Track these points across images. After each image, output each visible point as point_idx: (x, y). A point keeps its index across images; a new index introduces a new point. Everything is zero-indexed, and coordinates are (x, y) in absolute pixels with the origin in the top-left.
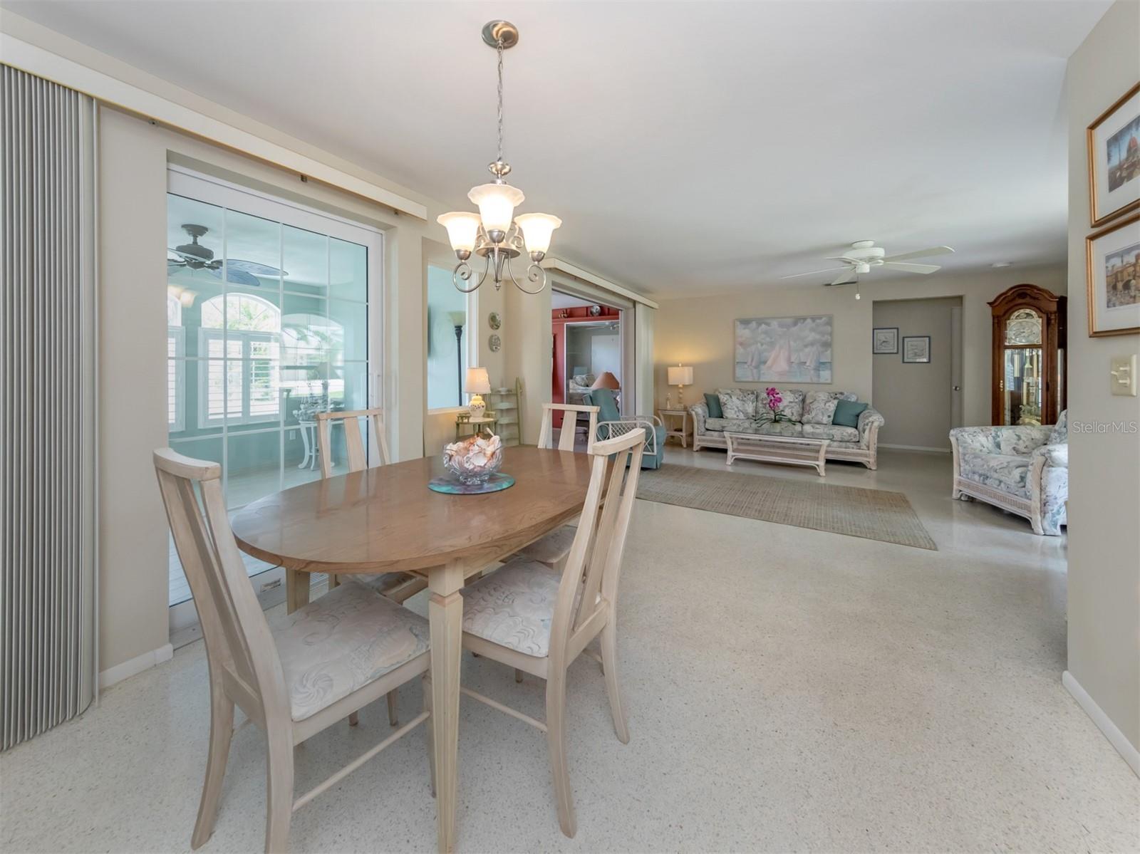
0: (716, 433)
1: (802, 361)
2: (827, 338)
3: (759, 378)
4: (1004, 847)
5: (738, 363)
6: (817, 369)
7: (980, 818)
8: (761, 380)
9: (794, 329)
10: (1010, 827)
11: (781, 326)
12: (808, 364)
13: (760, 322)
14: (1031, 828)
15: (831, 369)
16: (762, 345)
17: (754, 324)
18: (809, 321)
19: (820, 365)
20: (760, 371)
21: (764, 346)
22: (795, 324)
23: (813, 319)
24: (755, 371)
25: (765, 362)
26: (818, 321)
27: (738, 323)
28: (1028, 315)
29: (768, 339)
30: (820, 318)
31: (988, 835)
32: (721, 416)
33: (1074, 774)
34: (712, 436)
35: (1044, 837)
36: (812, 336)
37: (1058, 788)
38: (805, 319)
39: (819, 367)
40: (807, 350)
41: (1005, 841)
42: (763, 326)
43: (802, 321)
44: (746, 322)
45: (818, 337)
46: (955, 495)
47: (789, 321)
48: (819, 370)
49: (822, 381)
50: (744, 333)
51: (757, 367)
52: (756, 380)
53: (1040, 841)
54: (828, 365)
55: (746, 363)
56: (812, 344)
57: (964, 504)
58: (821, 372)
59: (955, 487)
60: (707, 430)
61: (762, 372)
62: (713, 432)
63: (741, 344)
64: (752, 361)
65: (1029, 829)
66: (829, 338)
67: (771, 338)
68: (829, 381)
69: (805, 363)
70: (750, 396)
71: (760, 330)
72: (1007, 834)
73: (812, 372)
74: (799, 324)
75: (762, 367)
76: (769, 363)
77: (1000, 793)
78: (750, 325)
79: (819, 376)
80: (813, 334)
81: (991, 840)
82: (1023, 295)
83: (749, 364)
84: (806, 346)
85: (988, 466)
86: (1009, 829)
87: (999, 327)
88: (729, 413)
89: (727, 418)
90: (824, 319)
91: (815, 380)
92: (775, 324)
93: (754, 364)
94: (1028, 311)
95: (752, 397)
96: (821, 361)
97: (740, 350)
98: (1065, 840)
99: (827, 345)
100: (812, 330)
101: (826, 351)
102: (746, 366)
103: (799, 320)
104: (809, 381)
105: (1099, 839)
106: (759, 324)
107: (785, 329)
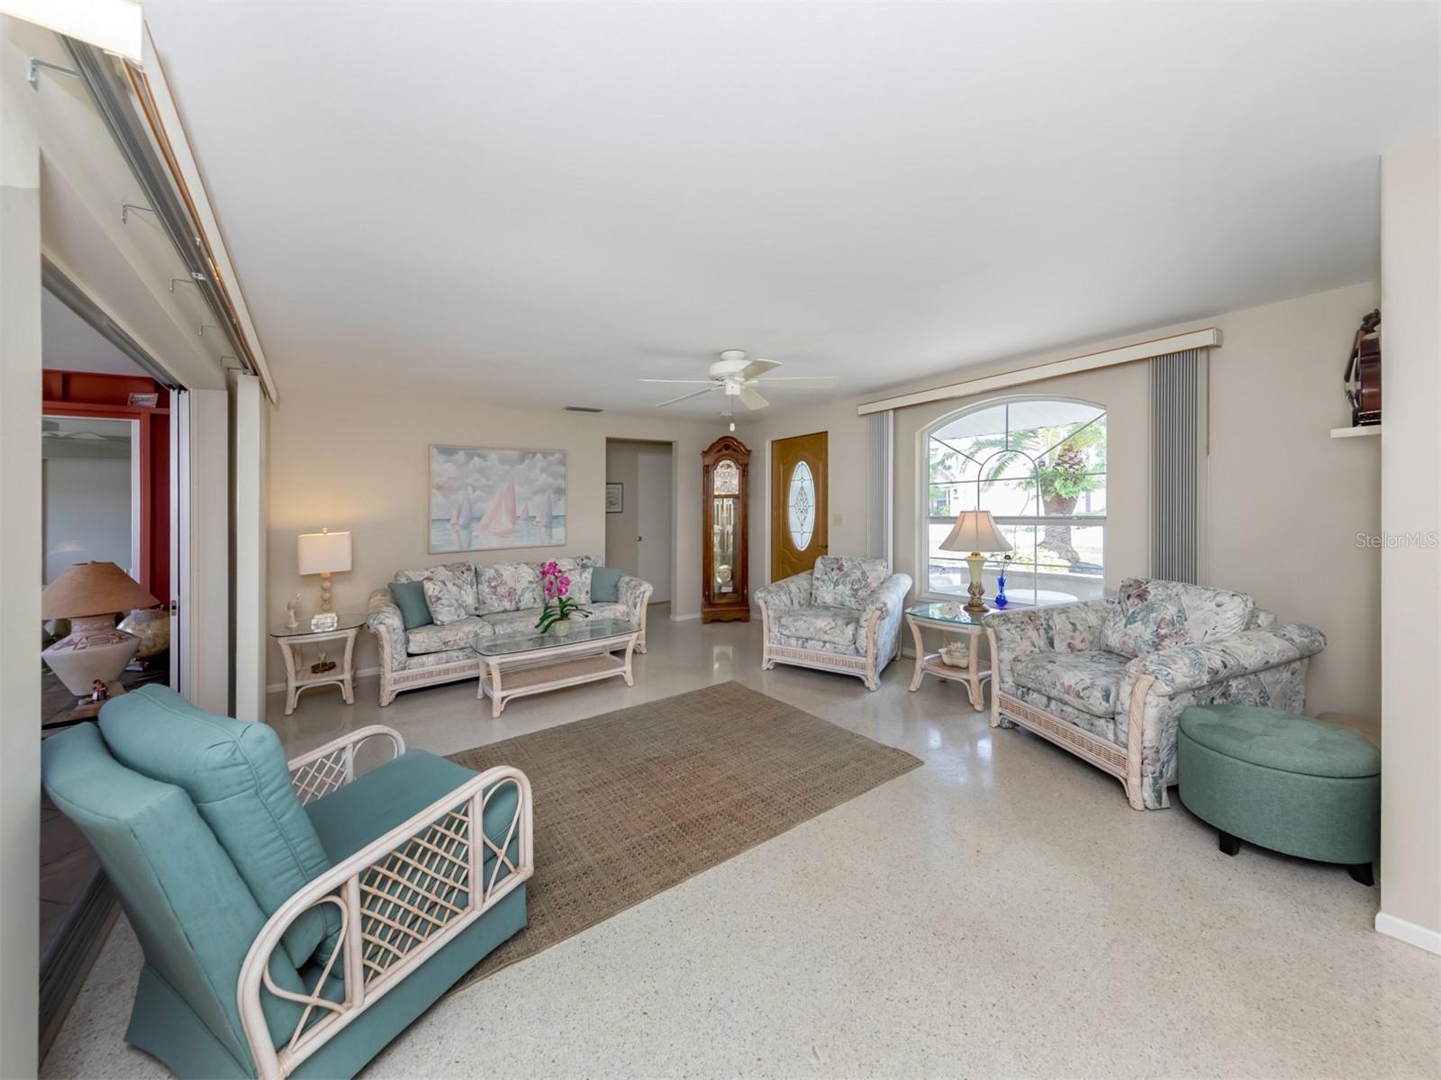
0: (432, 658)
1: (531, 515)
2: (560, 482)
3: (470, 545)
5: (433, 520)
6: (549, 526)
8: (472, 548)
9: (521, 467)
11: (503, 461)
12: (537, 519)
13: (471, 452)
15: (565, 526)
16: (474, 491)
17: (461, 456)
18: (539, 456)
19: (552, 521)
20: (470, 533)
21: (478, 493)
22: (522, 459)
23: (545, 454)
24: (463, 533)
25: (479, 519)
26: (550, 457)
27: (435, 451)
28: (729, 466)
29: (484, 481)
30: (553, 454)
32: (430, 621)
34: (423, 665)
36: (544, 479)
38: (534, 454)
39: (551, 523)
40: (537, 498)
42: (476, 459)
43: (530, 455)
44: (448, 451)
45: (550, 480)
46: (765, 665)
47: (514, 454)
48: (551, 528)
49: (554, 542)
50: (445, 469)
51: (467, 526)
52: (465, 549)
54: (562, 519)
55: (449, 520)
56: (543, 490)
57: (771, 673)
58: (553, 530)
59: (766, 657)
60: (410, 655)
61: (474, 534)
62: (424, 658)
63: (440, 488)
64: (458, 518)
66: (563, 482)
67: (488, 480)
68: (563, 542)
69: (535, 517)
70: (465, 575)
71: (471, 466)
73: (543, 530)
74: (526, 462)
75: (474, 525)
76: (484, 520)
78: (457, 457)
79: (551, 535)
80: (544, 476)
82: (727, 447)
83: (452, 522)
84: (535, 493)
85: (815, 628)
87: (708, 477)
88: (443, 614)
89: (443, 624)
90: (557, 456)
91: (546, 542)
92: (493, 457)
93: (461, 522)
94: (729, 462)
95: (469, 576)
96: (554, 514)
97: (438, 498)
99: (560, 492)
100: (543, 470)
101: (559, 500)
102: (448, 526)
103: (526, 454)
104: (539, 543)
106: (470, 456)
107: (508, 467)
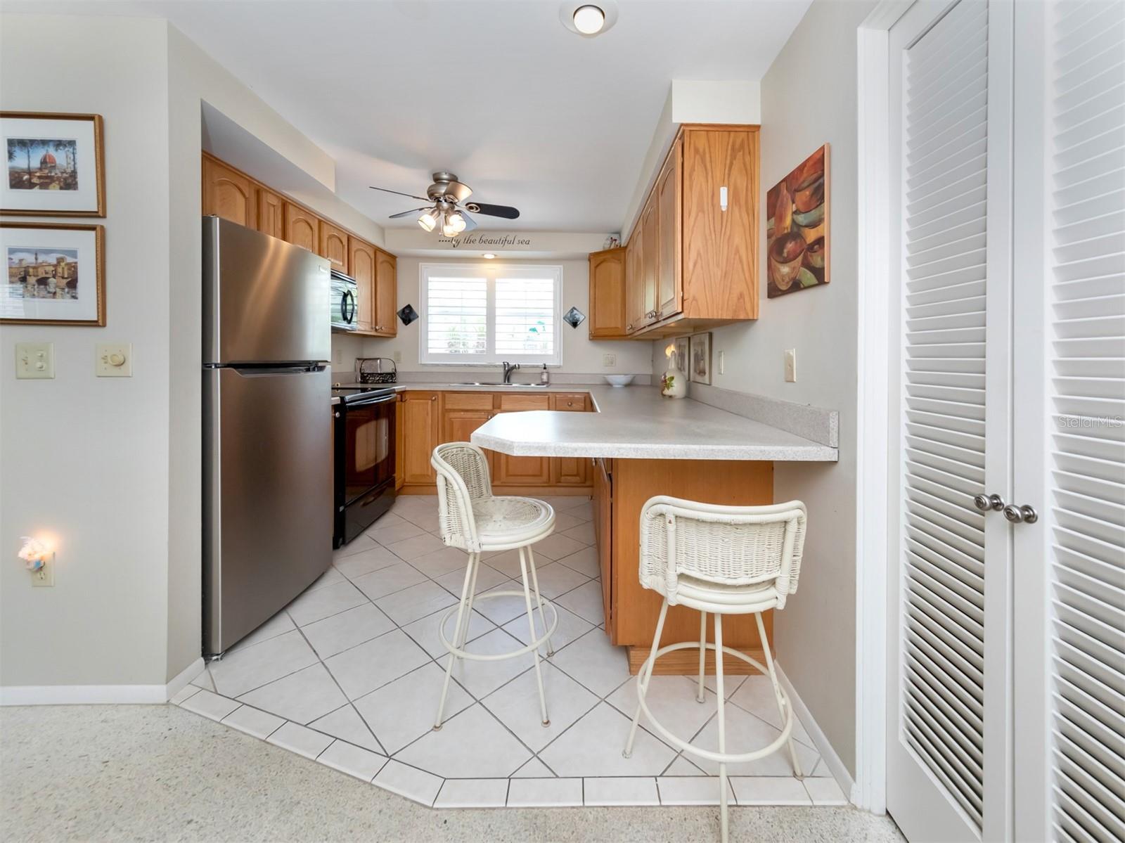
4: (71, 823)
7: (31, 835)
10: (55, 811)
14: (63, 795)
31: (53, 833)
33: (27, 743)
35: (77, 788)
37: (35, 760)
41: (66, 820)
53: (78, 792)
65: (64, 796)
72: (59, 816)
77: (13, 808)
81: (60, 832)
86: (56, 812)
98: (86, 774)
105: (96, 751)
